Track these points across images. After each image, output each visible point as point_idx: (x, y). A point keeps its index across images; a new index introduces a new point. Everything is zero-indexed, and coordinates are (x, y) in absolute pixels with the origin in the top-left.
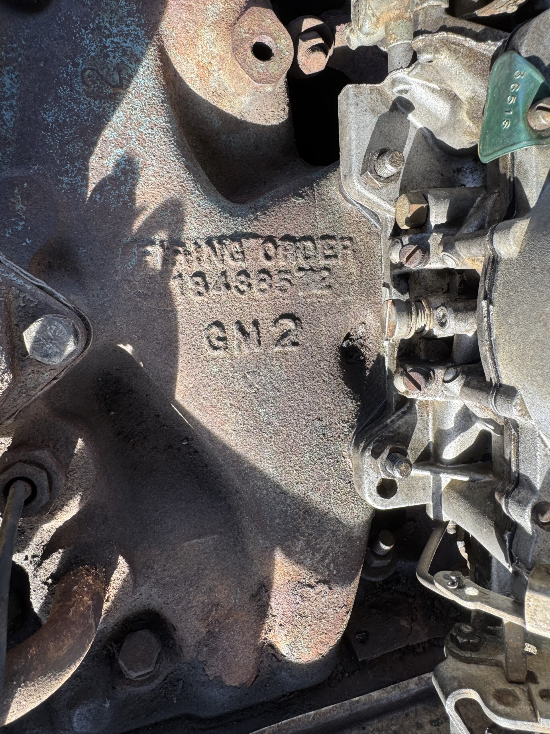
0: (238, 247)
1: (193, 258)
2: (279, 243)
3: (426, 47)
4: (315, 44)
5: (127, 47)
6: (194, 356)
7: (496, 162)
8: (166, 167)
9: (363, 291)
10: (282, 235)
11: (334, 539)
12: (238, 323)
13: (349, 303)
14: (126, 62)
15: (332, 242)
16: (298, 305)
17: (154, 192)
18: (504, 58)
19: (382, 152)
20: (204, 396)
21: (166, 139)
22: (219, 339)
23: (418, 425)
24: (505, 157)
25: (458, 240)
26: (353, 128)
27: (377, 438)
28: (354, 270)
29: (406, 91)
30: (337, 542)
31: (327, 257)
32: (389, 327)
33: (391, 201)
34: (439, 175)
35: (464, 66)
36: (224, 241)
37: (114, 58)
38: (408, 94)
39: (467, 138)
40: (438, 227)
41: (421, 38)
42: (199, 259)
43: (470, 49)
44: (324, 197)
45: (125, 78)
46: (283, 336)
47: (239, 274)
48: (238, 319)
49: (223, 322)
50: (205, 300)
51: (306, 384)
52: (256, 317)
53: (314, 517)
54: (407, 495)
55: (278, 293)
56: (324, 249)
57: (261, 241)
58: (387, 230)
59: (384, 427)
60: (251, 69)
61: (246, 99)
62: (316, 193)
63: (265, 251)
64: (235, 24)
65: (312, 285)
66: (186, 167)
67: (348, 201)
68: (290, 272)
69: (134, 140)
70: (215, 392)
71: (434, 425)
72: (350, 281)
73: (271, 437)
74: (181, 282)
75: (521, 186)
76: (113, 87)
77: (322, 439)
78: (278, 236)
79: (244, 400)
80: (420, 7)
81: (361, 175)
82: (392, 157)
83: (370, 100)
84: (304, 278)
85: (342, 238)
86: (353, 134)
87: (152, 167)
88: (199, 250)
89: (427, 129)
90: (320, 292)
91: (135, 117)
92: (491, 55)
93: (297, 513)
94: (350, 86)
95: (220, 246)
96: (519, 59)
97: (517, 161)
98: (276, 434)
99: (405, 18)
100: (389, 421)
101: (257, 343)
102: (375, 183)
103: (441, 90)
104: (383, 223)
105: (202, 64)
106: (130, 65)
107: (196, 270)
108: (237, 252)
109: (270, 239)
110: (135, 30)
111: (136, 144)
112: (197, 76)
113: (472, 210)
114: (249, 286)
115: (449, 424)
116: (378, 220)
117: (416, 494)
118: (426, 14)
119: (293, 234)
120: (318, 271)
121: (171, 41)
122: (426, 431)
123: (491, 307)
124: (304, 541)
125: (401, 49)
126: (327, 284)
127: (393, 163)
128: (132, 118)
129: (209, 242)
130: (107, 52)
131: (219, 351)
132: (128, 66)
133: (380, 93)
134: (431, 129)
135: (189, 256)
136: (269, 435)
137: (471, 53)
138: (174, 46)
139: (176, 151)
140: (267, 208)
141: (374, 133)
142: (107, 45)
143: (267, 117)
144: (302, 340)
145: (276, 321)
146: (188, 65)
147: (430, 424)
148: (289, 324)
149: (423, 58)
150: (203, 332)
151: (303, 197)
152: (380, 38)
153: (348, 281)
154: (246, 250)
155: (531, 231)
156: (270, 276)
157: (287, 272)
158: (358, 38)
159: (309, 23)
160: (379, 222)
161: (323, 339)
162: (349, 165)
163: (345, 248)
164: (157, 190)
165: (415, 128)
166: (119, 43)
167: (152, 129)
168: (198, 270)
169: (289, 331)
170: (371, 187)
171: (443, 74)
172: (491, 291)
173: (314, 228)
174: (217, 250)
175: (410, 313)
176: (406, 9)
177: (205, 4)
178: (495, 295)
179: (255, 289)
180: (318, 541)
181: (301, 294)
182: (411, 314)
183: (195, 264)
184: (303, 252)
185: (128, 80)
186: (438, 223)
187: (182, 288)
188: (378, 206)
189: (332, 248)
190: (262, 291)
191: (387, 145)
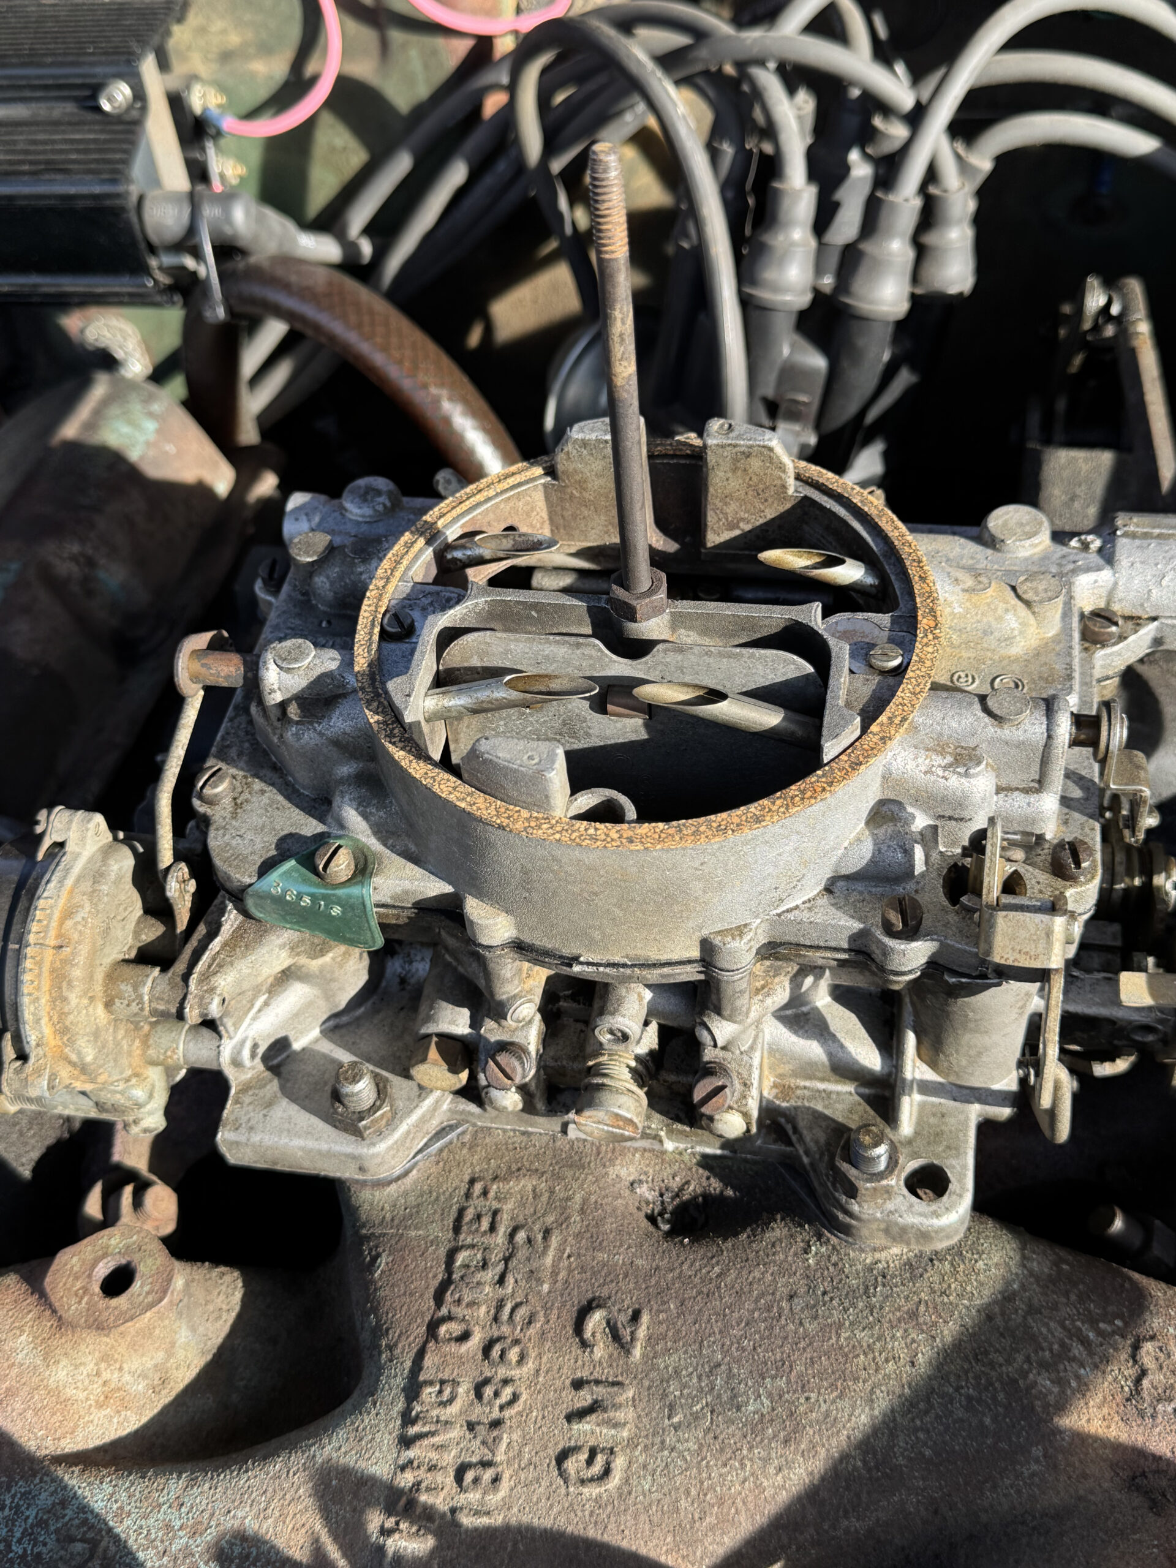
0: (429, 1390)
1: (429, 1479)
2: (444, 1311)
3: (202, 1004)
4: (130, 1200)
5: (36, 1517)
6: (613, 1519)
7: (383, 927)
8: (254, 1494)
9: (569, 1173)
10: (432, 1303)
11: (1045, 1312)
12: (570, 1418)
13: (585, 1201)
14: (59, 1525)
15: (469, 1214)
16: (566, 1297)
17: (291, 1526)
18: (250, 903)
19: (337, 1096)
20: (697, 1516)
21: (207, 1485)
22: (590, 1462)
23: (819, 1107)
24: (379, 915)
25: (492, 994)
26: (286, 1140)
27: (829, 1184)
28: (527, 1184)
29: (255, 1046)
30: (1055, 1307)
31: (493, 1228)
32: (619, 1127)
33: (420, 1096)
34: (402, 1014)
35: (244, 956)
36: (414, 1413)
37: (45, 1544)
38: (260, 1043)
39: (351, 963)
40: (475, 1023)
41: (187, 1010)
42: (432, 1468)
43: (225, 945)
44: (388, 1216)
45: (85, 1533)
46: (616, 1337)
47: (479, 1395)
48: (562, 1416)
49: (560, 1447)
50: (511, 1472)
51: (718, 1309)
52: (568, 1382)
53: (991, 1345)
54: (949, 1147)
55: (532, 1331)
56: (477, 1230)
57: (431, 1345)
58: (469, 1112)
59: (815, 1171)
60: (140, 1304)
61: (184, 1335)
62: (378, 1231)
63: (450, 1339)
64: (60, 1318)
65: (535, 1265)
66: (264, 1459)
67: (406, 1174)
68: (502, 1300)
69: (191, 1541)
70: (693, 1492)
71: (822, 1080)
72: (547, 1195)
73: (807, 1399)
74: (466, 1511)
75: (425, 900)
76: (91, 1557)
77: (832, 1299)
78: (431, 1311)
79: (722, 1437)
80: (146, 1005)
81: (363, 1139)
82: (346, 1079)
83: (251, 1108)
84: (519, 1277)
85: (468, 1195)
86: (297, 1142)
87: (247, 1521)
88: (415, 1464)
89: (324, 1022)
90: (551, 1253)
91: (153, 1531)
92: (241, 917)
93: (977, 1378)
94: (219, 1136)
95: (420, 1423)
96: (257, 886)
97: (389, 901)
98: (803, 1387)
99: (150, 1031)
100: (806, 1160)
101: (616, 1389)
102: (383, 1115)
103: (270, 992)
104: (458, 1117)
105: (102, 1398)
106: (67, 1518)
107: (450, 1480)
108: (440, 1392)
109: (432, 1328)
110: (13, 1497)
111: (199, 1540)
112: (118, 1412)
113: (461, 969)
114: (506, 1382)
115: (814, 1050)
116: (452, 1128)
117: (951, 1132)
118: (158, 998)
119: (435, 1283)
120: (514, 1248)
121: (49, 1442)
122: (834, 1096)
123: (582, 959)
124: (1039, 1374)
125: (191, 1045)
126: (540, 1237)
127: (355, 1079)
128: (153, 1536)
129: (406, 1442)
130: (32, 1554)
131: (613, 1465)
132: (67, 1524)
133: (245, 1089)
134: (325, 1017)
135: (423, 1485)
136: (802, 1400)
137: (230, 945)
138: (59, 1439)
139: (232, 1472)
140: (379, 1326)
141: (304, 1108)
142: (20, 1552)
143: (224, 1307)
144: (629, 1304)
145: (584, 1344)
146: (95, 1422)
147: (821, 1086)
148: (596, 1320)
149: (214, 1010)
150: (571, 1489)
151: (378, 1255)
152: (164, 1078)
153: (545, 1198)
154: (440, 1376)
155: (480, 895)
156: (499, 1339)
157: (500, 1306)
158: (150, 1113)
159: (93, 1206)
160: (457, 1126)
161: (639, 1262)
162: (343, 1158)
163: (485, 1193)
164: (288, 1519)
165: (316, 1041)
166: (26, 1529)
167: (182, 1505)
168: (452, 1474)
169: (608, 1323)
170: (388, 1124)
171: (246, 986)
172: (561, 957)
173: (435, 1243)
174: (426, 1429)
175: (601, 1087)
176: (137, 1028)
177: (13, 1364)
178: (566, 952)
179: (515, 1373)
180: (1045, 1345)
181: (546, 1287)
182: (603, 1085)
183: (440, 1478)
184: (473, 1269)
185: (89, 1529)
186: (468, 1022)
187: (477, 1513)
188: (423, 1120)
189: (479, 1217)
190: (522, 1359)
191: (328, 1088)
